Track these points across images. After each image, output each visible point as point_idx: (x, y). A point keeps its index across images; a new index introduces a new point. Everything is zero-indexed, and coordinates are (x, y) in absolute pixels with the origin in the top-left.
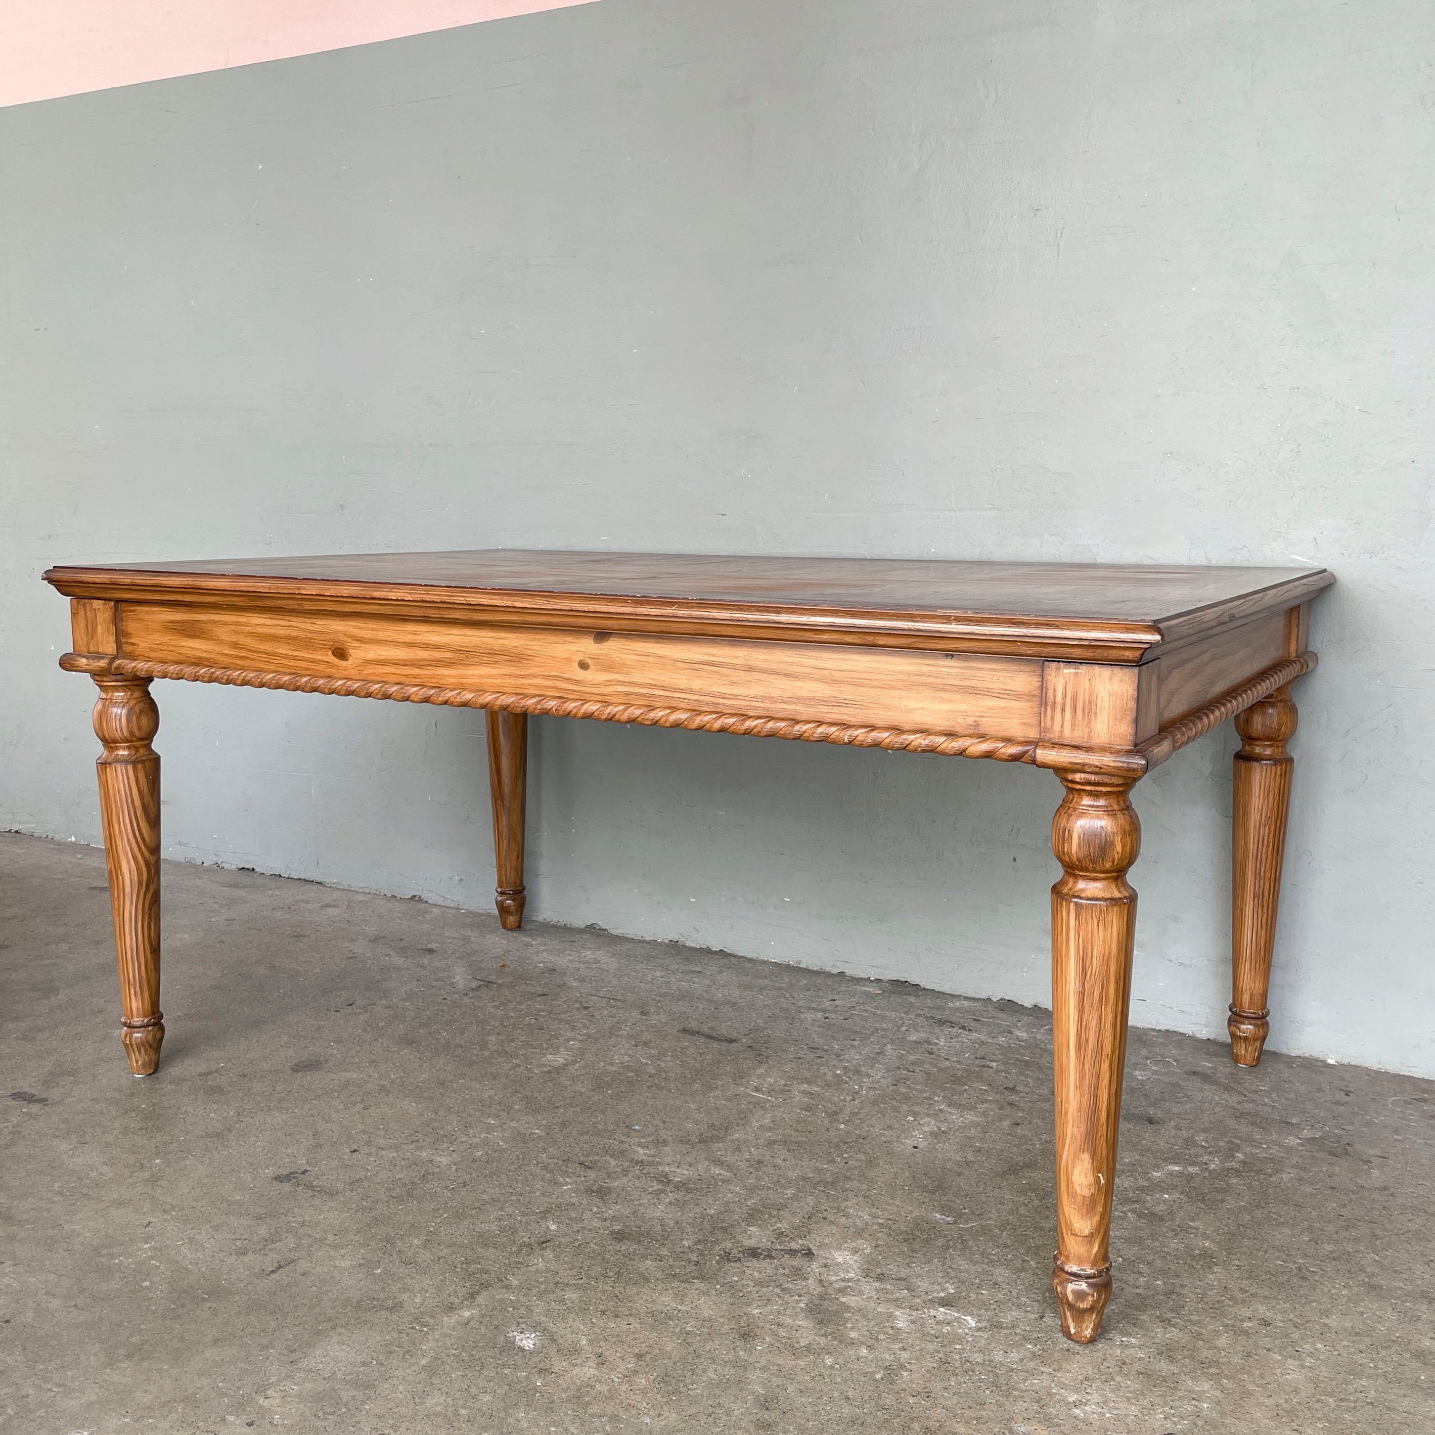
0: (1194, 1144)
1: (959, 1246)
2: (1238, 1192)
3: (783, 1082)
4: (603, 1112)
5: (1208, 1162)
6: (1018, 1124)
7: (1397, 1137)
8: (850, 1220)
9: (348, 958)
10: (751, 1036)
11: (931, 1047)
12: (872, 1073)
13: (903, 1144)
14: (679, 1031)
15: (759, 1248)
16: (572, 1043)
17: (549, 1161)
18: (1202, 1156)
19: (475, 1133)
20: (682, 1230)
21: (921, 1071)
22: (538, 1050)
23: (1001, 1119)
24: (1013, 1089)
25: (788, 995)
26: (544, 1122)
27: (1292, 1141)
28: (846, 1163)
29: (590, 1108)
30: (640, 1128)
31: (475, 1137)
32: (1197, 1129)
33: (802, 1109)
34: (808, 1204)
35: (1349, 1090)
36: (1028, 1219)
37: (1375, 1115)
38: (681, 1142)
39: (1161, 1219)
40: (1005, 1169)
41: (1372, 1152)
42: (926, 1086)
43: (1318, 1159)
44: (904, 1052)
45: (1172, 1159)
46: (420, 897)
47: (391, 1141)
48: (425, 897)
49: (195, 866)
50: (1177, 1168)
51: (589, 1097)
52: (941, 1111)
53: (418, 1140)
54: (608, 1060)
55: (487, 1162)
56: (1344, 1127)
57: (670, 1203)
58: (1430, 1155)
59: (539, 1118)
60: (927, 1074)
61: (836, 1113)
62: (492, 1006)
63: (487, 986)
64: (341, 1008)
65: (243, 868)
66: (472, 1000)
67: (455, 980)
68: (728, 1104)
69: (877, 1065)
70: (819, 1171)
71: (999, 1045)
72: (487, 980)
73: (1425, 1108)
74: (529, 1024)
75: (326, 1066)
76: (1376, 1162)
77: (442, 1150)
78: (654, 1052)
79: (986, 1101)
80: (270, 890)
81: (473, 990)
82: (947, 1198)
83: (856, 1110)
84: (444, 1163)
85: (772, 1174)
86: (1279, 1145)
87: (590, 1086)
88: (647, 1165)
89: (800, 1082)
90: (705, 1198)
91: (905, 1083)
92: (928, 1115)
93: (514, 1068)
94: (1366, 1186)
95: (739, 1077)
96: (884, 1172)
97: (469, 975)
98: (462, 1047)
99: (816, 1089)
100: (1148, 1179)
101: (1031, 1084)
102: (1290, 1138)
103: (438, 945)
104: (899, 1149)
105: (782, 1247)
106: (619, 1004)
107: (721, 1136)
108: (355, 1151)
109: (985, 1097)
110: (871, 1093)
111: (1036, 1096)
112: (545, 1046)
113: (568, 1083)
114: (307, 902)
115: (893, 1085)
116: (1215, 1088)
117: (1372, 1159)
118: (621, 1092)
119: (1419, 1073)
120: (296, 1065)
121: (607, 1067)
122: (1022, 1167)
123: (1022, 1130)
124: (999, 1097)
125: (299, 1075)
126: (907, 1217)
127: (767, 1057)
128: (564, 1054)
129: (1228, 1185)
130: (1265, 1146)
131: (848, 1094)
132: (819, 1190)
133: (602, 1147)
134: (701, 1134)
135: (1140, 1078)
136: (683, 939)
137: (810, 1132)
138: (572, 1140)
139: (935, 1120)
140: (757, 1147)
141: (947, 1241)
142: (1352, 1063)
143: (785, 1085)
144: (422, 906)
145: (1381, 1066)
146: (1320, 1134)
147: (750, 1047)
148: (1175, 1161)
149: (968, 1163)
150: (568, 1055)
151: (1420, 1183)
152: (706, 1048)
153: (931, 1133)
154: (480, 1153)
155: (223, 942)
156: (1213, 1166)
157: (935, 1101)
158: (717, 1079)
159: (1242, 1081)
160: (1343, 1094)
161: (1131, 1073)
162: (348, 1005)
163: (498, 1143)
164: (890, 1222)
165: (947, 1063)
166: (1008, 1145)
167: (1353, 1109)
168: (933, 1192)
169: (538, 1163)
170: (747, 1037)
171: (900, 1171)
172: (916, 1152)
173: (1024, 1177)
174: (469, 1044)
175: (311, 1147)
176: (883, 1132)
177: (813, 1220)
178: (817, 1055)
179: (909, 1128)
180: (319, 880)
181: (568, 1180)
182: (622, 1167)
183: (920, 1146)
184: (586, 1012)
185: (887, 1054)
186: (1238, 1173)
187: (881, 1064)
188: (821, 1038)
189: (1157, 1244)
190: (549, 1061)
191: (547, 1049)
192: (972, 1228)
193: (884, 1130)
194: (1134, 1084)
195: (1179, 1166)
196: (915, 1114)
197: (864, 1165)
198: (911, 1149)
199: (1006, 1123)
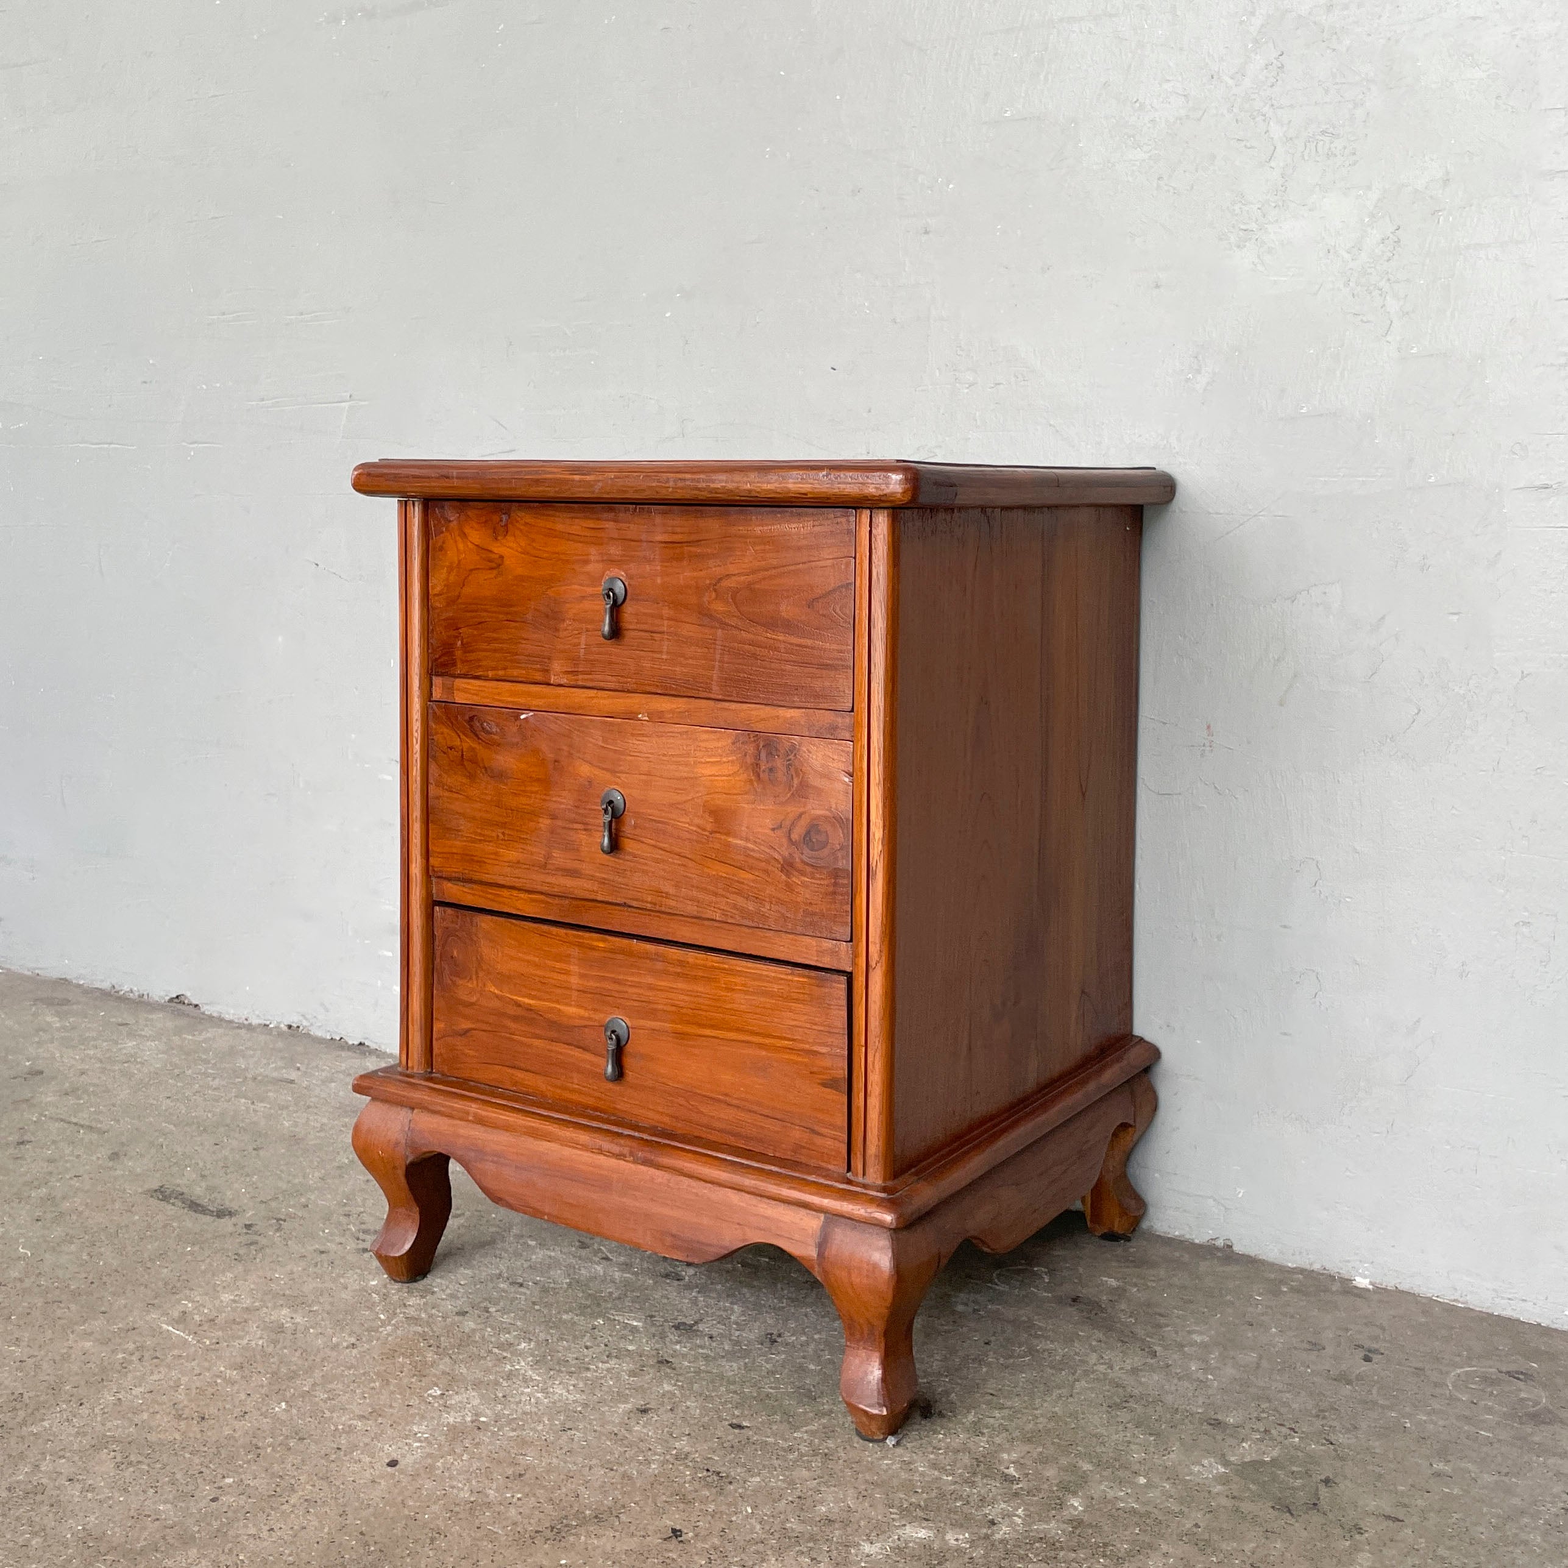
5: (998, 1519)
7: (1439, 1466)
23: (622, 1397)
27: (1208, 1469)
33: (232, 1365)
35: (1375, 1346)
41: (1372, 1505)
43: (1244, 1518)
50: (923, 1534)
52: (509, 1376)
56: (1332, 1438)
58: (1499, 1516)
60: (545, 1290)
70: (138, 1518)
73: (1523, 1395)
76: (1373, 1528)
86: (1173, 1476)
91: (487, 1310)
92: (477, 1385)
99: (298, 1319)
102: (1205, 1462)
115: (458, 1314)
122: (584, 1521)
139: (483, 1397)
140: (60, 1455)
142: (1401, 1288)
143: (246, 1309)
145: (1457, 1296)
146: (1275, 1453)
147: (248, 1227)
148: (923, 1514)
153: (453, 1429)
156: (1003, 1531)
159: (1162, 1320)
167: (1370, 1392)
171: (314, 1524)
172: (383, 1476)
176: (355, 1422)
178: (361, 1246)
179: (415, 1415)
183: (402, 1463)
186: (1052, 1552)
193: (362, 1417)
195: (930, 1528)
196: (452, 1382)
197: (247, 1508)
198: (381, 1467)
199: (623, 1407)
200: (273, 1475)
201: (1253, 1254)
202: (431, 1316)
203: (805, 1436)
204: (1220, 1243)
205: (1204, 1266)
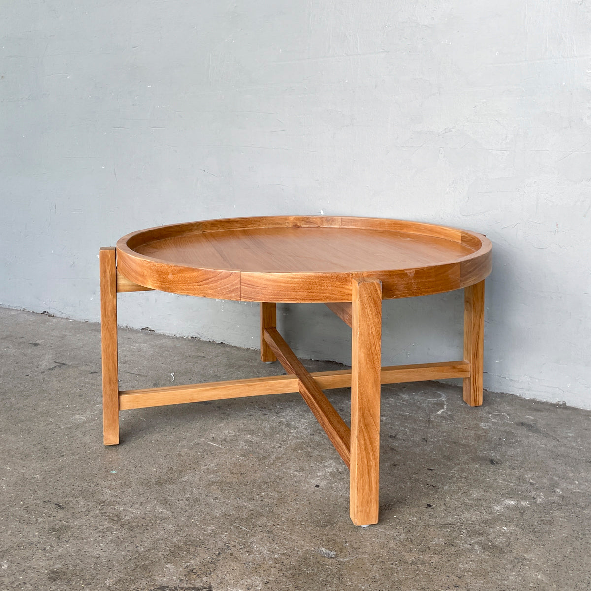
0: (525, 481)
1: (336, 581)
5: (535, 497)
6: (395, 466)
8: (252, 555)
12: (298, 425)
15: (168, 587)
16: (97, 406)
20: (110, 569)
25: (256, 371)
28: (262, 501)
30: (116, 472)
32: (526, 469)
33: (241, 455)
34: (221, 540)
36: (395, 552)
38: (142, 484)
39: (501, 551)
48: (51, 312)
50: (512, 503)
57: (111, 541)
59: (45, 464)
67: (41, 363)
69: (303, 420)
70: (239, 508)
71: (389, 404)
74: (75, 393)
81: (50, 369)
82: (334, 532)
90: (142, 535)
91: (320, 433)
92: (331, 458)
96: (289, 508)
99: (255, 439)
100: (491, 513)
103: (43, 341)
105: (189, 585)
106: (141, 378)
111: (411, 443)
116: (537, 435)
122: (395, 503)
123: (398, 470)
126: (298, 551)
128: (88, 414)
131: (277, 442)
132: (234, 526)
133: (80, 488)
134: (160, 477)
135: (484, 428)
136: (199, 336)
139: (336, 462)
140: (198, 488)
141: (327, 576)
143: (235, 436)
147: (219, 407)
148: (510, 496)
153: (331, 473)
156: (539, 501)
161: (478, 424)
164: (284, 557)
168: (324, 527)
171: (301, 507)
172: (316, 490)
176: (296, 473)
177: (222, 556)
178: (263, 413)
179: (316, 470)
181: (40, 520)
183: (321, 485)
186: (559, 507)
189: (499, 577)
192: (348, 562)
193: (297, 471)
194: (480, 433)
195: (514, 501)
196: (322, 458)
197: (275, 503)
198: (314, 488)
199: (386, 465)
200: (278, 491)
201: (573, 406)
202: (302, 436)
203: (455, 472)
204: (561, 403)
205: (559, 411)
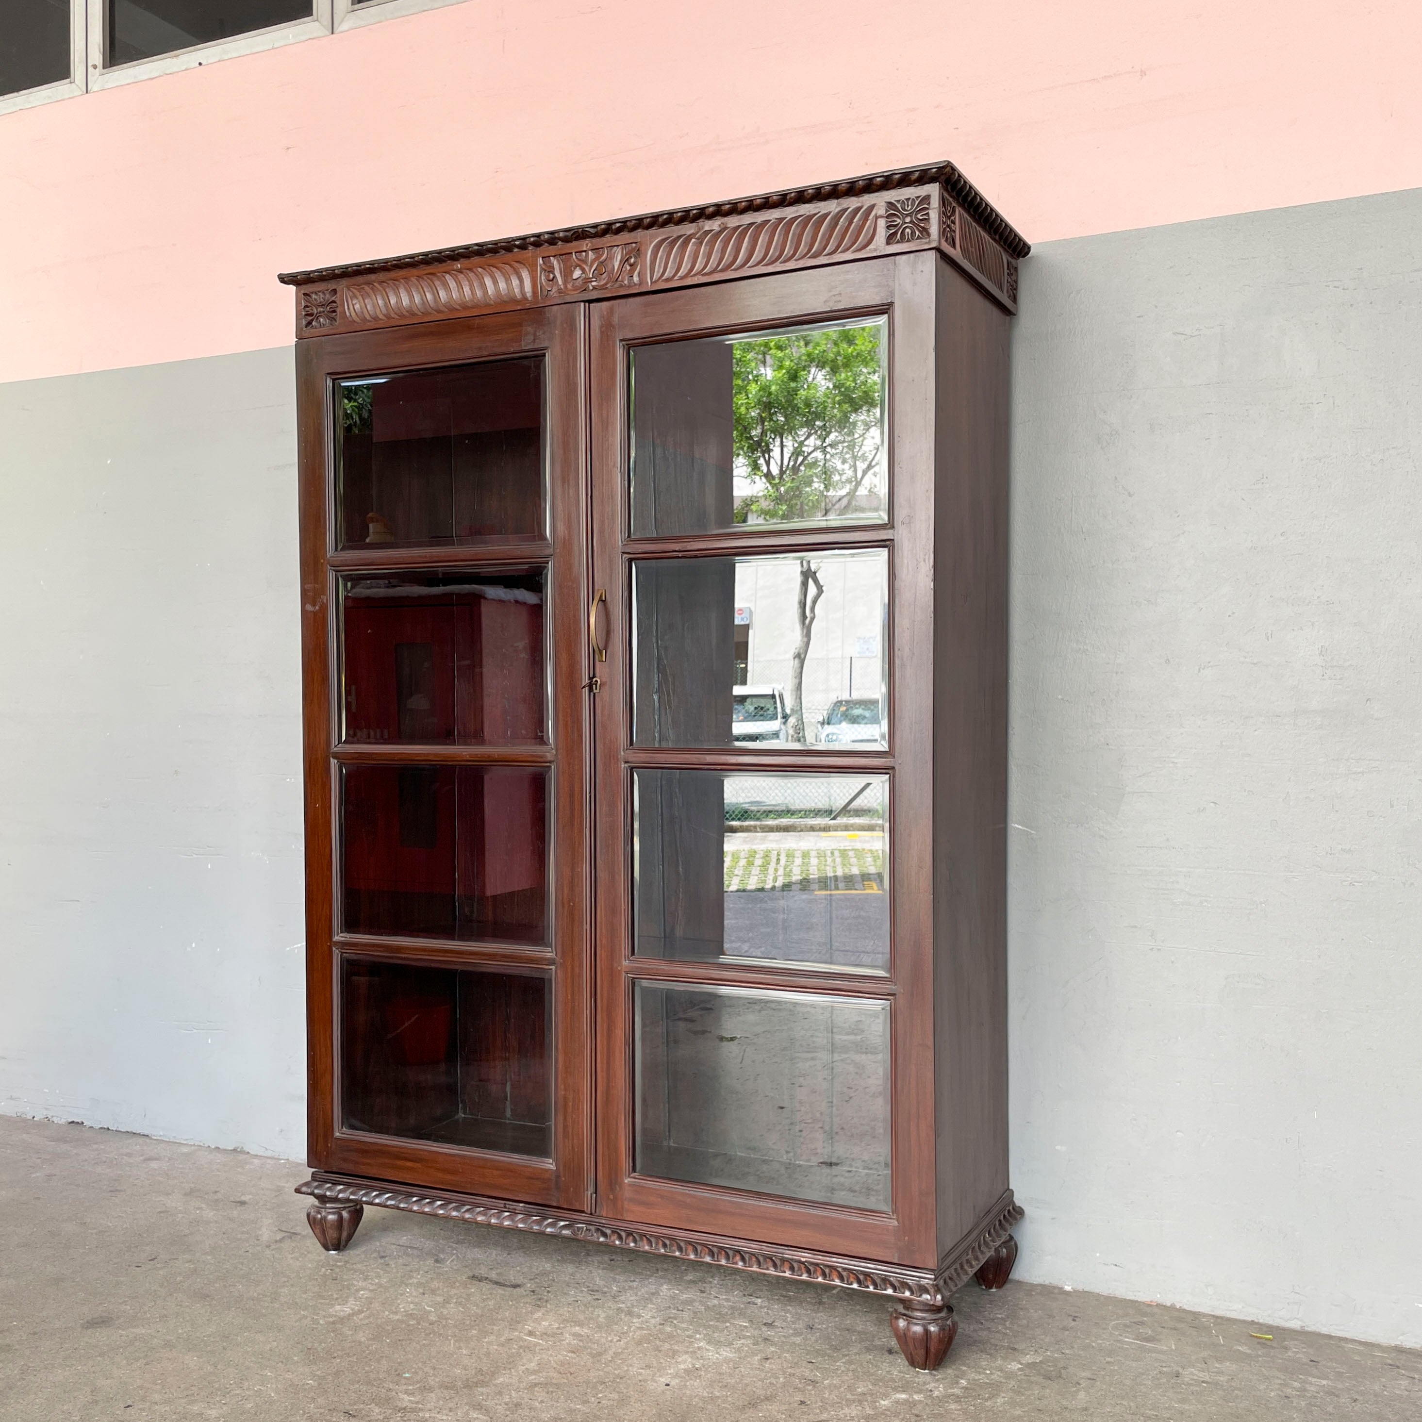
2: (953, 1416)
3: (557, 1325)
4: (378, 1361)
9: (160, 1212)
10: (537, 1280)
11: (704, 1285)
13: (656, 1382)
14: (469, 1278)
17: (316, 1411)
18: (929, 1383)
19: (249, 1385)
21: (689, 1309)
22: (328, 1301)
24: (771, 1324)
26: (318, 1373)
29: (366, 1357)
31: (248, 1389)
37: (1094, 1339)
40: (746, 1403)
42: (691, 1325)
44: (677, 1292)
45: (902, 1387)
46: (242, 1148)
47: (166, 1396)
49: (25, 1120)
51: (368, 1347)
53: (193, 1394)
54: (393, 1308)
55: (256, 1414)
61: (600, 1354)
62: (292, 1258)
63: (291, 1238)
64: (143, 1263)
65: (73, 1122)
66: (274, 1252)
68: (499, 1349)
72: (292, 1231)
75: (117, 1322)
77: (214, 1404)
78: (439, 1299)
79: (745, 1337)
80: (96, 1143)
83: (620, 1350)
84: (213, 1416)
85: (526, 1416)
87: (370, 1336)
88: (409, 1412)
89: (573, 1324)
93: (300, 1319)
94: (1069, 1407)
95: (514, 1323)
97: (276, 1226)
98: (253, 1300)
101: (789, 1319)
104: (653, 1388)
107: (486, 1380)
108: (129, 1406)
109: (743, 1333)
110: (638, 1333)
112: (335, 1296)
113: (350, 1333)
114: (129, 1155)
117: (1081, 1382)
118: (400, 1340)
119: (1143, 1297)
120: (88, 1322)
121: (391, 1316)
124: (756, 1333)
125: (89, 1331)
127: (547, 1301)
129: (946, 1410)
130: (988, 1372)
137: (571, 1374)
138: (342, 1389)
144: (242, 1157)
149: (713, 1399)
150: (356, 1305)
151: (1119, 1402)
152: (491, 1294)
154: (249, 1406)
155: (39, 1198)
157: (696, 1339)
158: (494, 1325)
160: (1070, 1319)
162: (150, 1260)
163: (270, 1395)
165: (715, 1301)
166: (754, 1379)
169: (304, 1413)
170: (532, 1282)
173: (761, 1411)
174: (261, 1296)
175: (88, 1404)
180: (146, 1133)
182: (384, 1415)
184: (383, 1261)
185: (662, 1294)
187: (654, 1304)
188: (603, 1280)
190: (336, 1312)
191: (337, 1299)
